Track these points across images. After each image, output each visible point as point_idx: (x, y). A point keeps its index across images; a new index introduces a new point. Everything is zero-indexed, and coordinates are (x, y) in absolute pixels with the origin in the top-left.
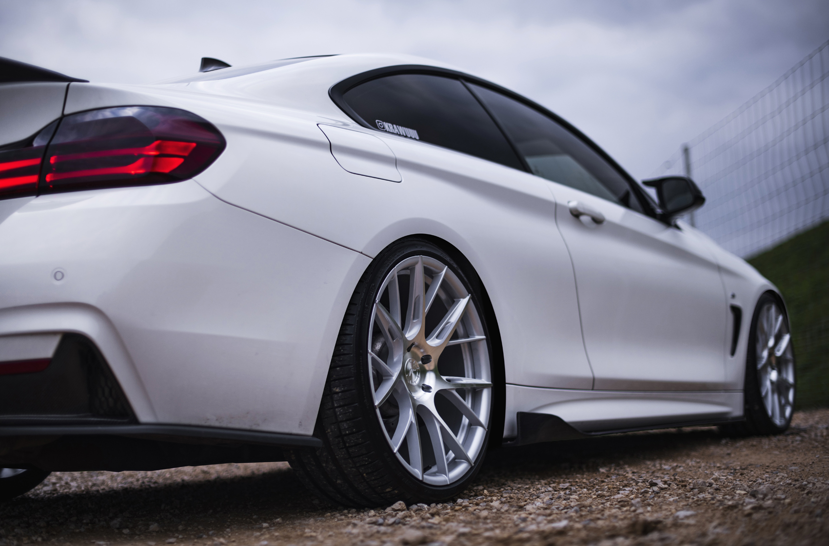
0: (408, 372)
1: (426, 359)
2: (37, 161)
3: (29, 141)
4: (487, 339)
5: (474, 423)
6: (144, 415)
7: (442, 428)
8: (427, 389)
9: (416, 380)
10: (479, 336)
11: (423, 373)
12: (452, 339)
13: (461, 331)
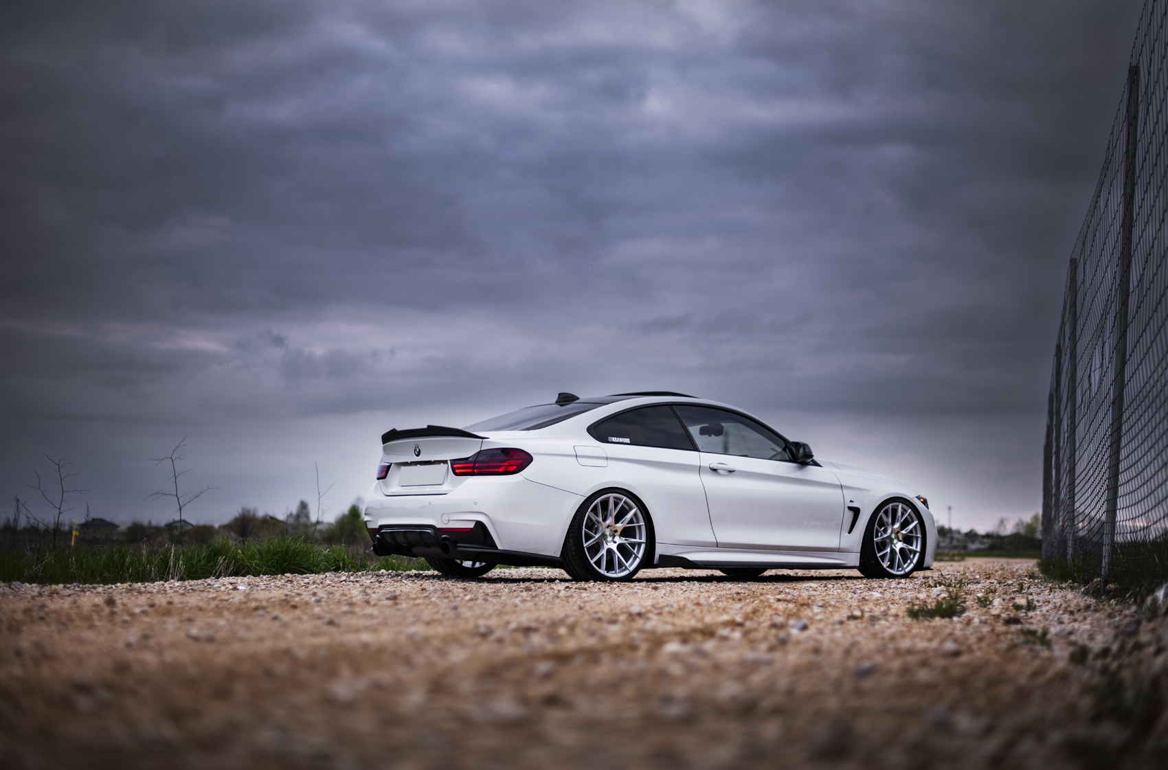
0: (606, 535)
1: (616, 531)
2: (472, 465)
3: (469, 458)
4: (645, 525)
5: (636, 557)
6: (500, 547)
7: (618, 557)
8: (615, 542)
9: (610, 539)
10: (642, 523)
11: (614, 536)
12: (628, 524)
13: (635, 520)
